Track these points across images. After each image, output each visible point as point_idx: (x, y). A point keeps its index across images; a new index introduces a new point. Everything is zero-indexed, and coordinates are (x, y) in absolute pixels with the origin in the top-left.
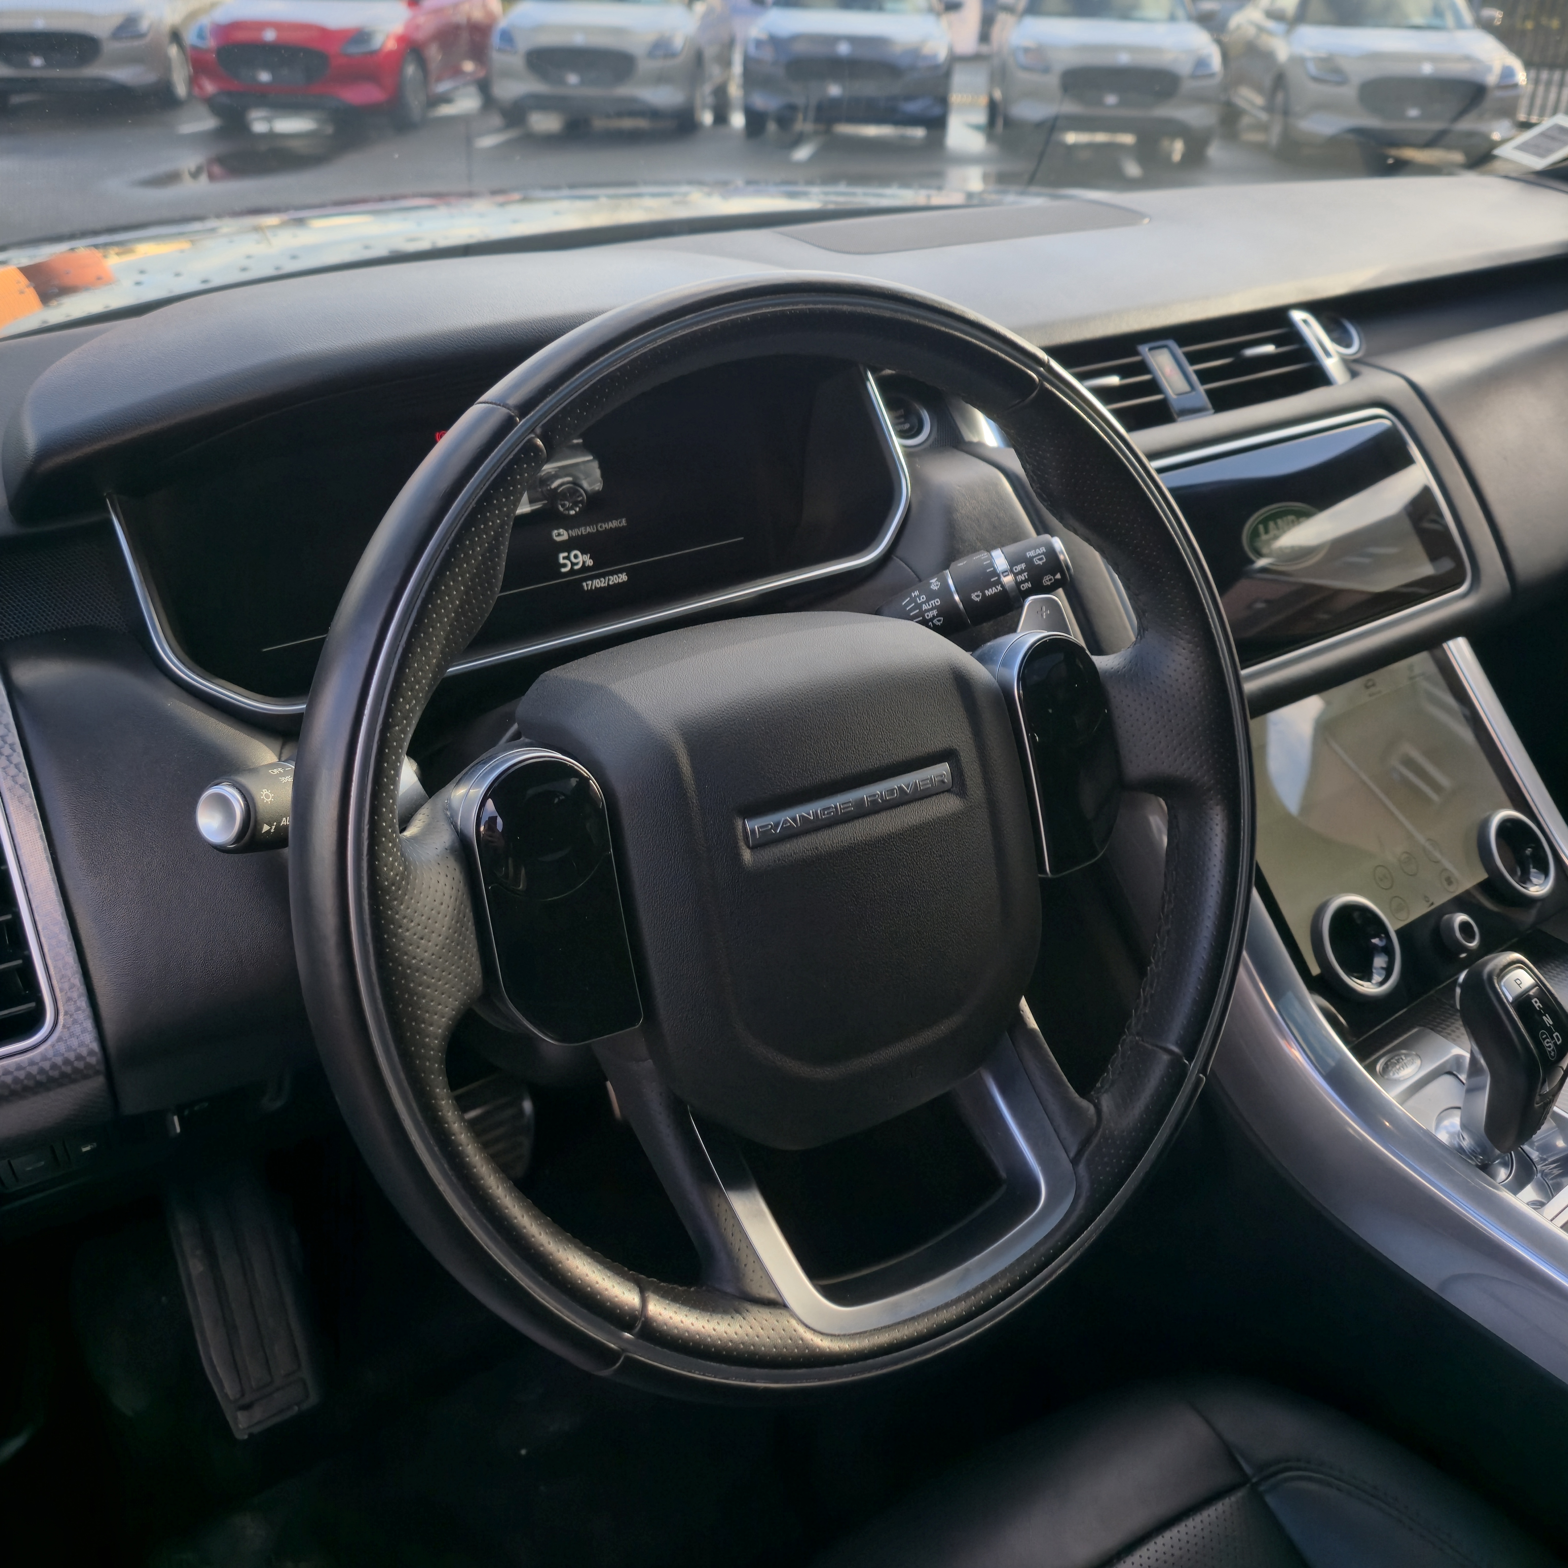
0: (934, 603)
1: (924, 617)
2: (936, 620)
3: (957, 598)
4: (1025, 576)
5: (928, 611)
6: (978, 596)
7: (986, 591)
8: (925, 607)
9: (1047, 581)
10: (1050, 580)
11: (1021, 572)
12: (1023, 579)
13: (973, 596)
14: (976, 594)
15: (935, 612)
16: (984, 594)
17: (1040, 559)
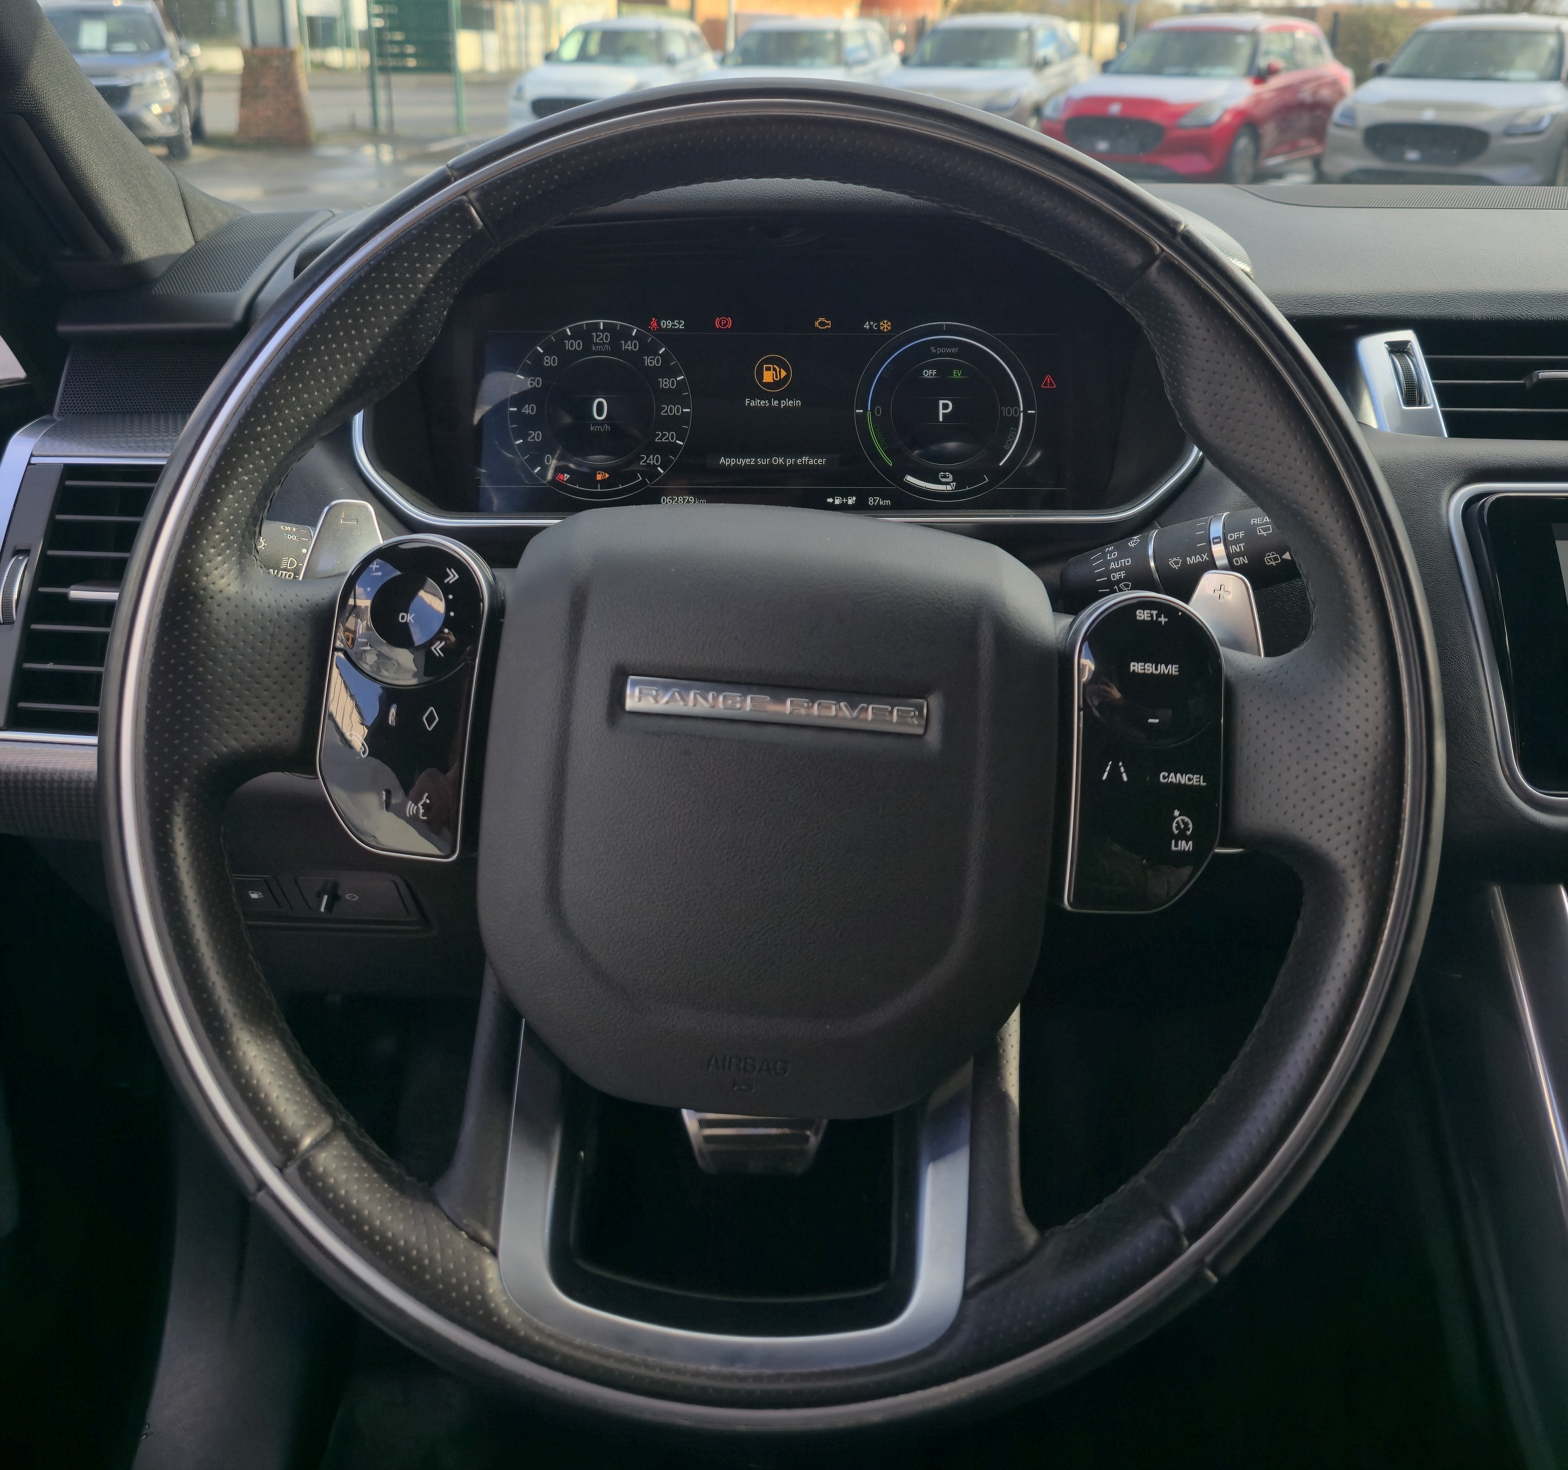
0: (1124, 562)
1: (1109, 578)
2: (1122, 584)
3: (1152, 564)
4: (1240, 547)
5: (1115, 571)
6: (1176, 563)
7: (1188, 559)
8: (1113, 566)
9: (1270, 559)
10: (1276, 559)
11: (1237, 541)
12: (1238, 550)
13: (1171, 562)
14: (1175, 559)
15: (1123, 574)
16: (1185, 561)
17: (1265, 530)
